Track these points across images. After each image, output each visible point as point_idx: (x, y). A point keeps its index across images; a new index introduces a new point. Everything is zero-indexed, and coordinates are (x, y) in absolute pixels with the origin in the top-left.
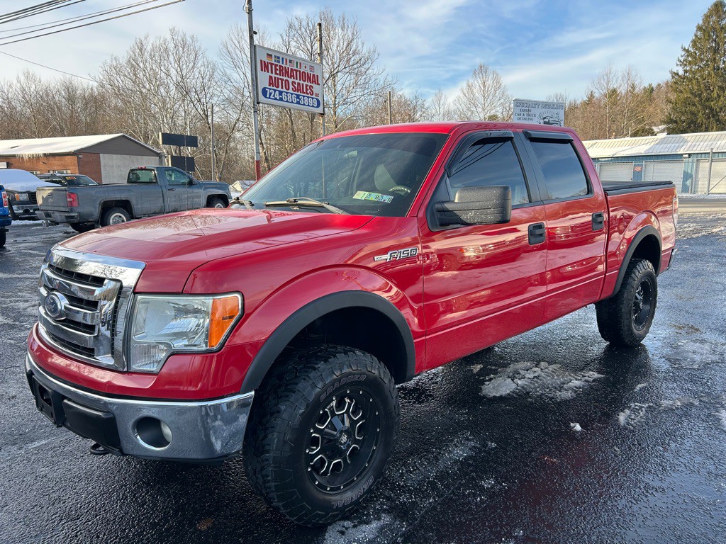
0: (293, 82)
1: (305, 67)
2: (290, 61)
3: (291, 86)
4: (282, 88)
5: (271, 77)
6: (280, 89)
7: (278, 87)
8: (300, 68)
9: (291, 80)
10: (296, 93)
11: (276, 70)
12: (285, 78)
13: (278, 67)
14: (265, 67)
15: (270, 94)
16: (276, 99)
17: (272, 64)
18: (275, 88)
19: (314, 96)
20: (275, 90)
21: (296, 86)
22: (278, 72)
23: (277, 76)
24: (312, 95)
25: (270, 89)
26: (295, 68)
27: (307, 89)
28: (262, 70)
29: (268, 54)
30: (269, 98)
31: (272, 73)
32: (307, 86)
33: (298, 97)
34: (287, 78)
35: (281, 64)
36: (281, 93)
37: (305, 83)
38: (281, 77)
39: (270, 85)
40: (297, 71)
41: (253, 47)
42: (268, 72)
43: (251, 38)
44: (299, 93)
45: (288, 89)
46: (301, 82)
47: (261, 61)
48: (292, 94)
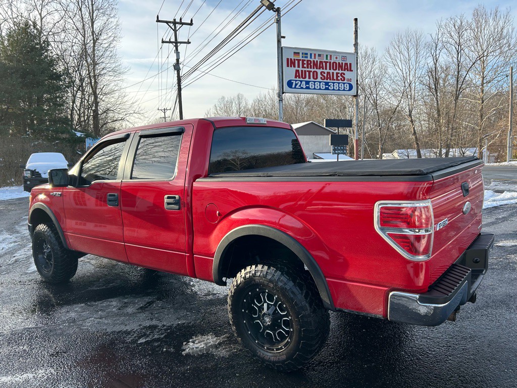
0: (321, 73)
1: (336, 58)
2: (319, 55)
3: (319, 76)
4: (309, 78)
5: (297, 71)
6: (307, 79)
7: (305, 78)
8: (331, 59)
9: (319, 71)
10: (325, 81)
11: (303, 64)
12: (313, 70)
13: (305, 62)
14: (291, 63)
15: (296, 85)
16: (302, 88)
17: (299, 60)
18: (301, 79)
19: (345, 81)
20: (301, 81)
21: (325, 75)
22: (305, 66)
23: (304, 69)
24: (344, 80)
25: (296, 81)
26: (325, 60)
27: (337, 77)
28: (288, 66)
29: (294, 53)
30: (295, 88)
31: (299, 67)
32: (337, 74)
33: (327, 84)
34: (315, 70)
35: (309, 59)
36: (307, 83)
37: (335, 72)
38: (309, 69)
39: (296, 77)
40: (326, 63)
41: (280, 49)
42: (294, 67)
43: (279, 42)
44: (329, 81)
45: (317, 78)
46: (332, 71)
47: (288, 59)
48: (320, 82)
